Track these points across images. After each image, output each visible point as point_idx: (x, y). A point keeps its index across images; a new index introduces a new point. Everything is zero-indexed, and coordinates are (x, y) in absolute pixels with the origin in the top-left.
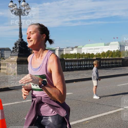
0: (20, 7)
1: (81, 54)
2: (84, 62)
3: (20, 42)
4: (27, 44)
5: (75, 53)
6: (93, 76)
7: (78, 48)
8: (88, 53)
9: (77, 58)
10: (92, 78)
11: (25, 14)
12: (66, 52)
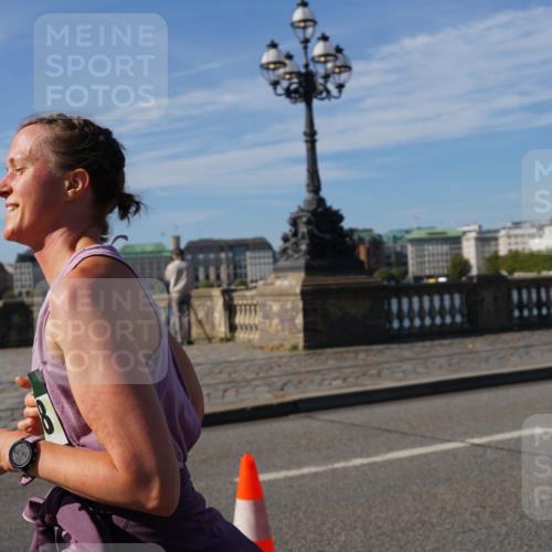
0: (307, 66)
3: (314, 213)
4: (341, 218)
11: (328, 92)
12: (510, 244)
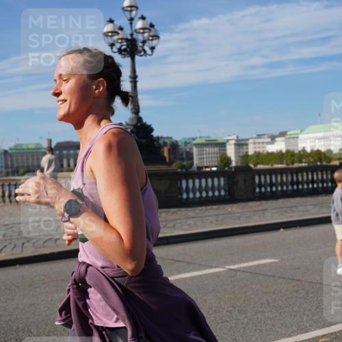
0: (132, 35)
1: (296, 152)
2: (307, 175)
3: (135, 126)
4: (152, 130)
5: (279, 150)
6: (335, 213)
7: (287, 137)
8: (315, 149)
9: (285, 162)
10: (333, 218)
11: (145, 51)
12: (255, 148)
